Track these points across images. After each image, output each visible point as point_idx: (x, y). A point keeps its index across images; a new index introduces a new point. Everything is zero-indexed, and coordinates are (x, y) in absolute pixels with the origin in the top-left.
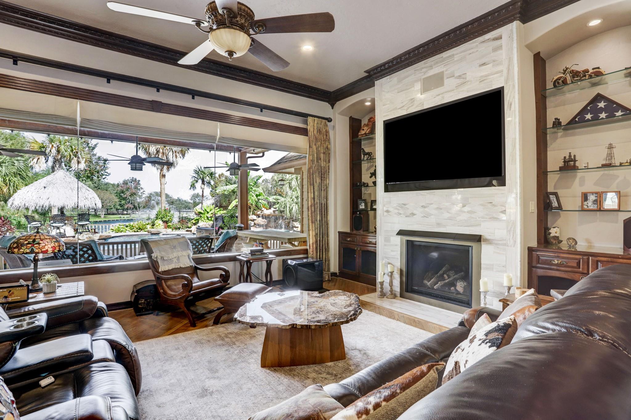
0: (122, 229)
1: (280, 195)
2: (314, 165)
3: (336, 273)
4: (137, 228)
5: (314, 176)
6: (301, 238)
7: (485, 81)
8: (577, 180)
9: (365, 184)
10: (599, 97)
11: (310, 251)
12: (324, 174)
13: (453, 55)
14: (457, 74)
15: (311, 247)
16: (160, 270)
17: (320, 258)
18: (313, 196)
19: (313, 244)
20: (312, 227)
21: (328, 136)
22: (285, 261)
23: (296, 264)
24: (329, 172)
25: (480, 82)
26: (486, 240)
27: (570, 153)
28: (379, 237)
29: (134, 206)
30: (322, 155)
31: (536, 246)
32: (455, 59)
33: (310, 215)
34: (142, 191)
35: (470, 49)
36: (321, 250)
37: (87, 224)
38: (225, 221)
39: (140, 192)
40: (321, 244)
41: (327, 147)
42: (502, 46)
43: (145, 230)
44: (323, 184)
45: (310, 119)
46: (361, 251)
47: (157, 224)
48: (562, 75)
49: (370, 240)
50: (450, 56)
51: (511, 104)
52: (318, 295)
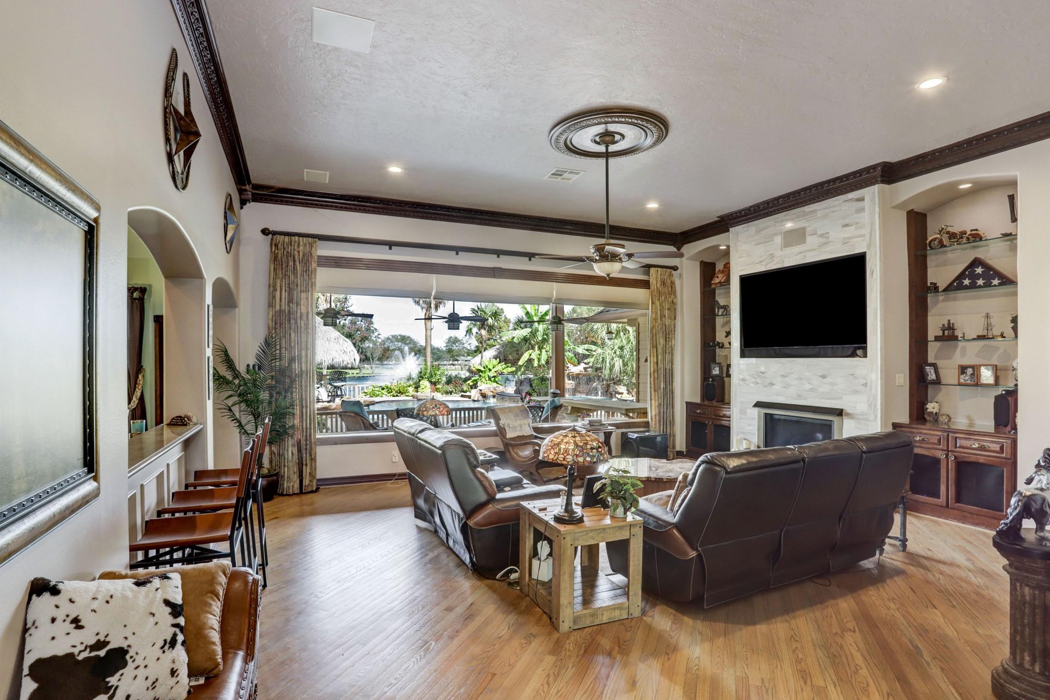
0: (378, 393)
1: (594, 343)
2: (657, 324)
3: (683, 452)
4: (396, 392)
5: (658, 337)
6: (640, 409)
7: (848, 244)
8: (958, 351)
9: (720, 343)
10: (976, 262)
11: (652, 424)
12: (668, 334)
13: (816, 211)
14: (819, 233)
15: (654, 420)
16: (507, 437)
17: (663, 432)
18: (656, 361)
19: (655, 415)
20: (655, 396)
21: (673, 288)
22: (624, 435)
23: (637, 437)
24: (674, 331)
25: (843, 244)
26: (848, 414)
27: (949, 321)
28: (734, 409)
29: (366, 356)
30: (667, 311)
31: (908, 423)
32: (818, 216)
33: (652, 382)
34: (376, 334)
35: (832, 207)
36: (665, 424)
37: (343, 386)
38: (534, 385)
39: (374, 336)
40: (665, 416)
41: (673, 301)
42: (864, 208)
43: (407, 394)
44: (667, 346)
45: (652, 270)
46: (713, 426)
47: (423, 387)
48: (938, 236)
49: (724, 413)
50: (812, 212)
51: (873, 272)
52: (666, 461)
